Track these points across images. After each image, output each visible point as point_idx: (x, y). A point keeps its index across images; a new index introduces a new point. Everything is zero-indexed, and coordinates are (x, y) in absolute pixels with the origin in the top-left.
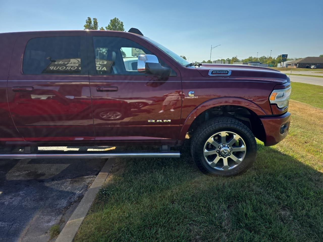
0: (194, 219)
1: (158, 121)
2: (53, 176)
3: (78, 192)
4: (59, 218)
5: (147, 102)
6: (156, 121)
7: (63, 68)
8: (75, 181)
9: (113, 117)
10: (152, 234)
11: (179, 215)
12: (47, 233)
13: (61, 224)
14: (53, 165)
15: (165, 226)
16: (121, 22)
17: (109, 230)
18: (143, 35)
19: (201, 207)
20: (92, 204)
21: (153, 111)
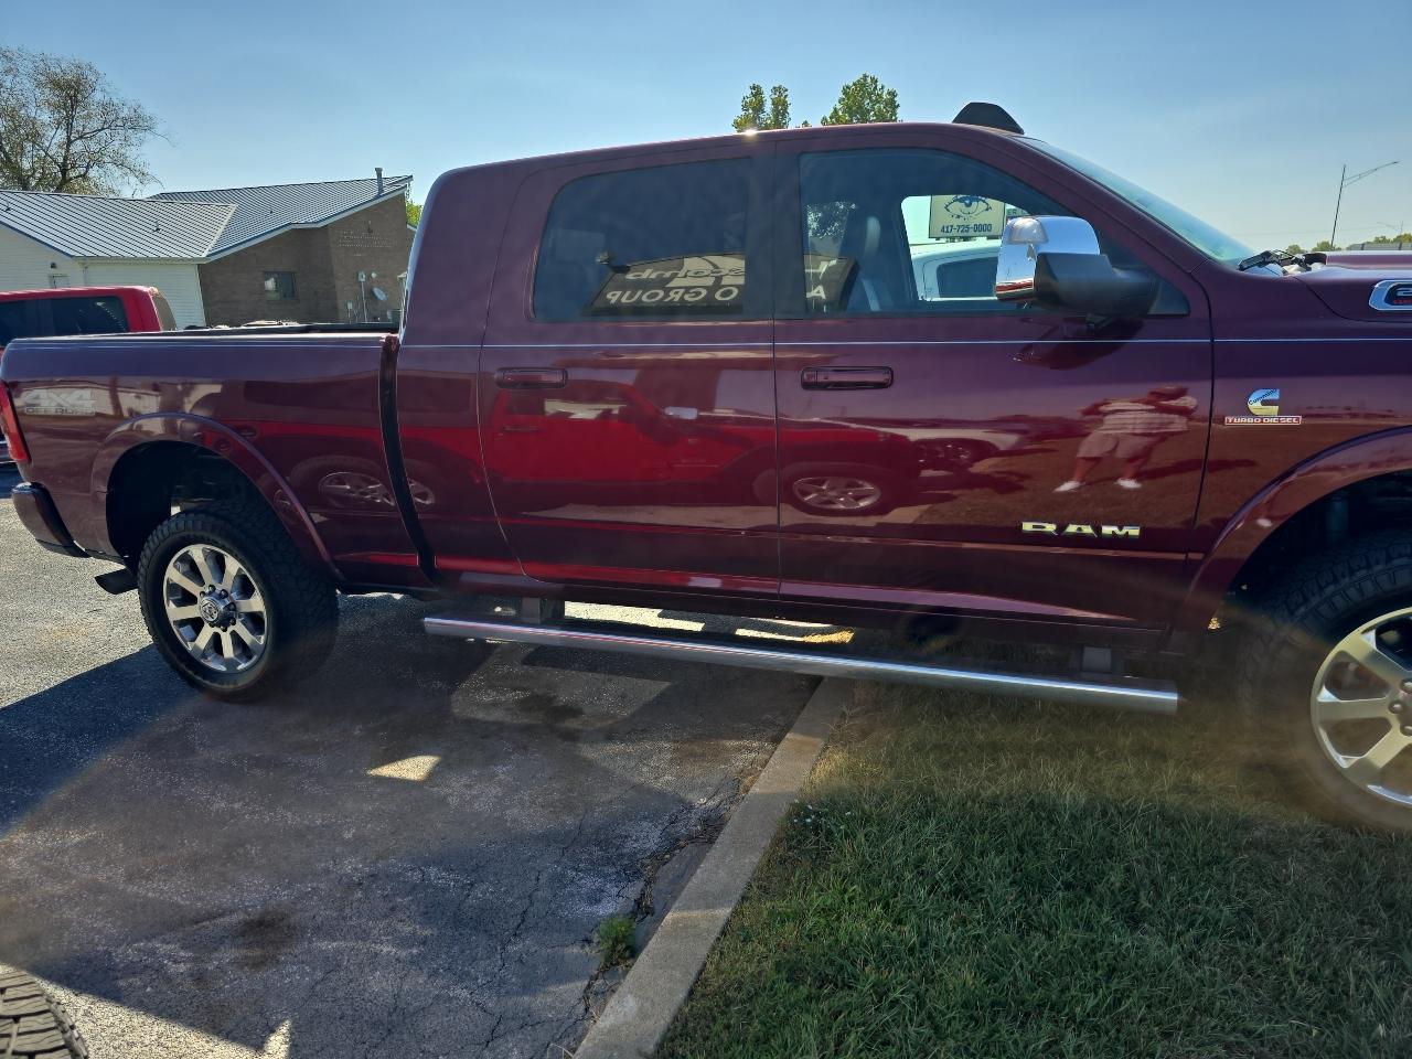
0: (1251, 1026)
1: (1072, 529)
2: (610, 722)
3: (702, 801)
4: (633, 890)
5: (991, 441)
6: (1061, 528)
7: (657, 294)
8: (692, 755)
9: (842, 503)
10: (1034, 1050)
11: (1170, 991)
12: (588, 941)
13: (640, 917)
14: (610, 680)
15: (1095, 1028)
16: (889, 93)
17: (836, 985)
18: (1020, 131)
19: (1292, 976)
20: (760, 862)
21: (1026, 483)
